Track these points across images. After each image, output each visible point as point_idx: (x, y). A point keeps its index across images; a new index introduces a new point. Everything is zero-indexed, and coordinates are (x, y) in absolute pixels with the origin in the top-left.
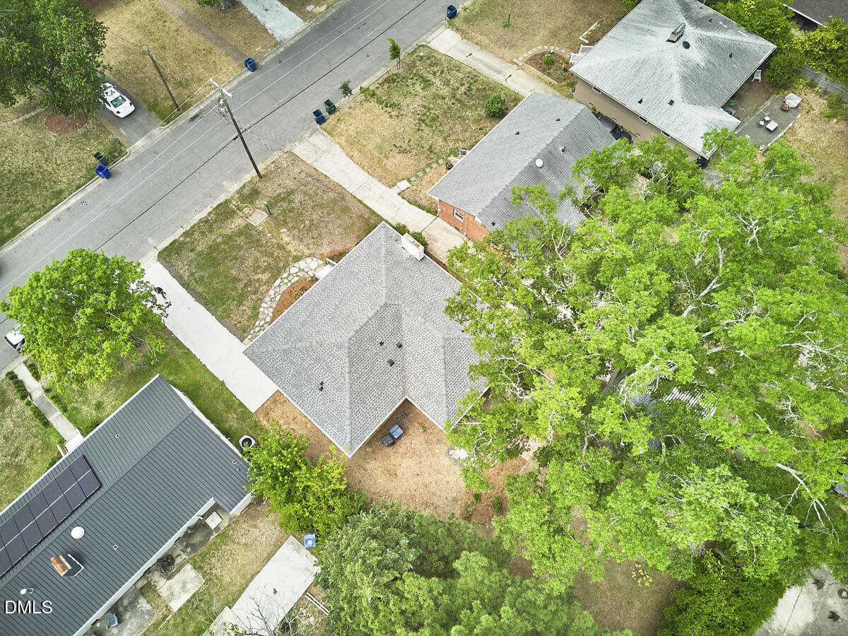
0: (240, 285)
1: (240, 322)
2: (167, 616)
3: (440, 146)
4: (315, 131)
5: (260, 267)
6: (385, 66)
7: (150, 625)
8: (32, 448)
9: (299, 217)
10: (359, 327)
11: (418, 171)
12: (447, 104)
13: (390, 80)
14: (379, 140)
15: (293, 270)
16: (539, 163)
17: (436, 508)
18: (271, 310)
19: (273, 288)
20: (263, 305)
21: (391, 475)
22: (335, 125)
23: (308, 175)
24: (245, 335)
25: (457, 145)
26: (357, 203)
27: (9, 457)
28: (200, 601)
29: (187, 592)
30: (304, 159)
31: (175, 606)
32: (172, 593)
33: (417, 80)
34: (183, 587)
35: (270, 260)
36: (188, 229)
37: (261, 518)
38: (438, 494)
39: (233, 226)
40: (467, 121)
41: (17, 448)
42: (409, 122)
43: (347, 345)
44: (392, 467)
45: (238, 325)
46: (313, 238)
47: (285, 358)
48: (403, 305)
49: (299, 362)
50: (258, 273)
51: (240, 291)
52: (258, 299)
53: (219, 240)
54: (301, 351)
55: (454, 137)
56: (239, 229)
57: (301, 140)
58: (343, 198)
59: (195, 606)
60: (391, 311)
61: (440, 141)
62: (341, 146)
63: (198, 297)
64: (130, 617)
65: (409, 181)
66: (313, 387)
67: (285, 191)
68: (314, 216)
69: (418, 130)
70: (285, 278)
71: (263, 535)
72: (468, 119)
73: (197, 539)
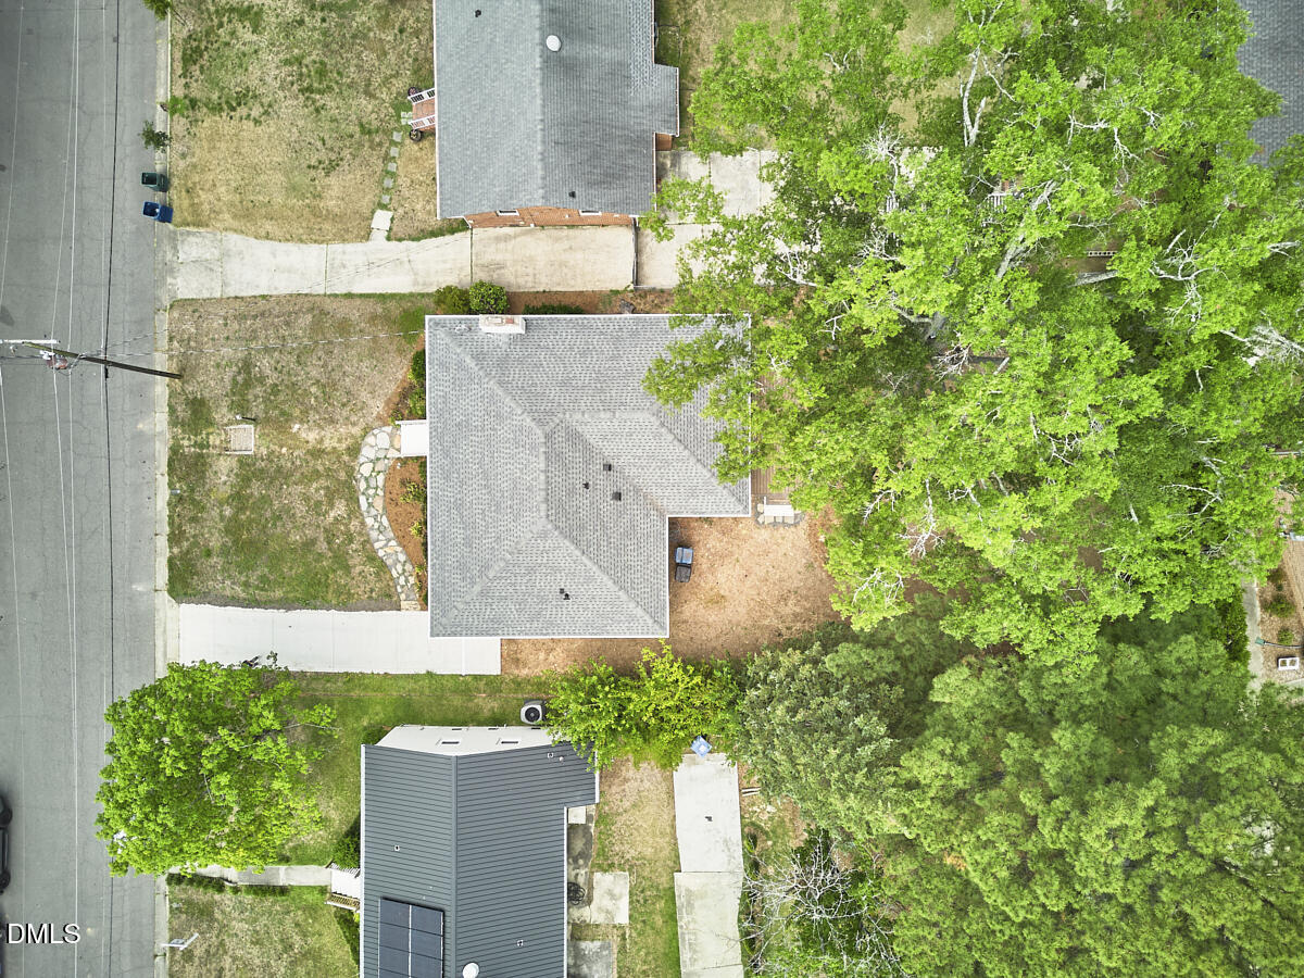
0: (322, 546)
1: (372, 591)
2: (625, 933)
3: (373, 112)
4: (173, 238)
5: (320, 502)
6: (158, 35)
7: (616, 956)
8: (297, 925)
9: (295, 391)
10: (543, 493)
11: (380, 182)
12: (315, 29)
13: (190, 56)
14: (279, 178)
15: (366, 470)
16: (553, 43)
17: (796, 592)
18: (393, 543)
19: (365, 514)
20: (377, 545)
21: (717, 602)
22: (192, 205)
23: (241, 318)
24: (395, 599)
25: (394, 89)
26: (346, 302)
27: (285, 956)
28: (642, 892)
29: (620, 897)
30: (206, 295)
31: (623, 918)
32: (607, 912)
33: (230, 21)
34: (612, 896)
35: (323, 482)
36: (167, 530)
37: (623, 768)
38: (785, 575)
39: (224, 478)
40: (372, 34)
41: (282, 941)
42: (290, 107)
43: (550, 526)
44: (712, 593)
45: (374, 594)
46: (344, 405)
47: (490, 600)
48: (568, 416)
49: (511, 590)
50: (327, 512)
51: (330, 554)
52: (364, 544)
53: (228, 512)
54: (500, 578)
55: (377, 80)
56: (236, 475)
57: (171, 271)
58: (324, 313)
59: (642, 901)
60: (560, 437)
61: (367, 105)
62: (235, 231)
63: (287, 604)
64: (589, 968)
65: (384, 207)
66: (554, 603)
67: (234, 369)
68: (314, 373)
69: (317, 111)
70: (366, 489)
71: (642, 781)
72: (370, 30)
73: (579, 845)
